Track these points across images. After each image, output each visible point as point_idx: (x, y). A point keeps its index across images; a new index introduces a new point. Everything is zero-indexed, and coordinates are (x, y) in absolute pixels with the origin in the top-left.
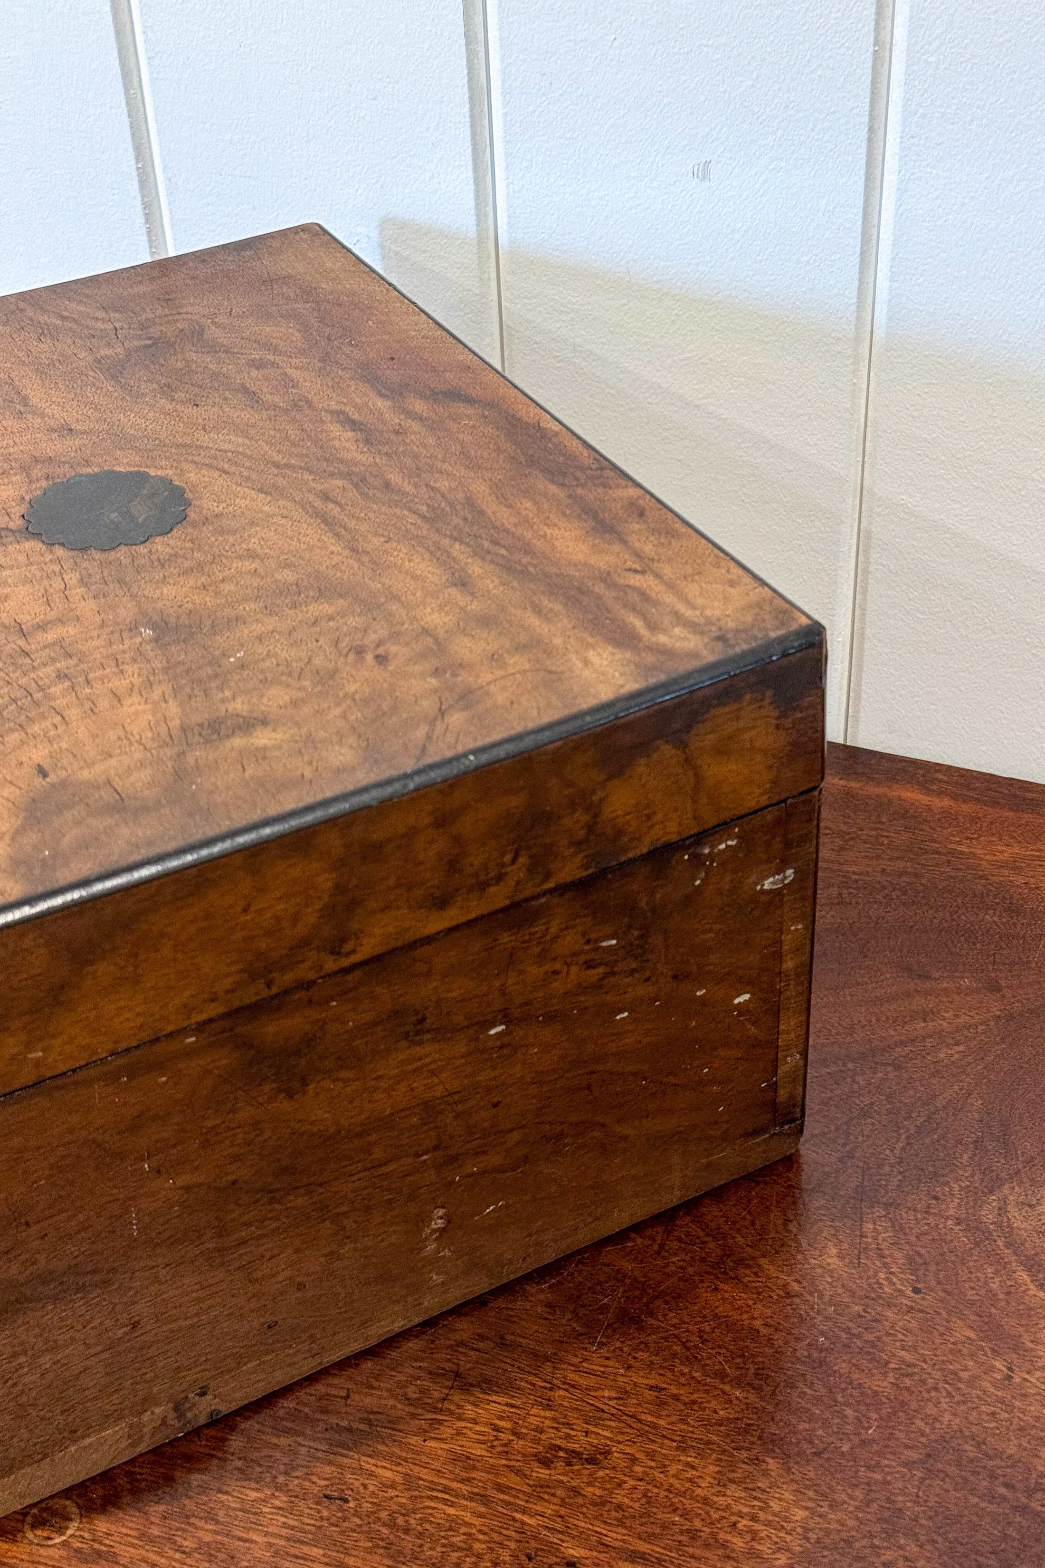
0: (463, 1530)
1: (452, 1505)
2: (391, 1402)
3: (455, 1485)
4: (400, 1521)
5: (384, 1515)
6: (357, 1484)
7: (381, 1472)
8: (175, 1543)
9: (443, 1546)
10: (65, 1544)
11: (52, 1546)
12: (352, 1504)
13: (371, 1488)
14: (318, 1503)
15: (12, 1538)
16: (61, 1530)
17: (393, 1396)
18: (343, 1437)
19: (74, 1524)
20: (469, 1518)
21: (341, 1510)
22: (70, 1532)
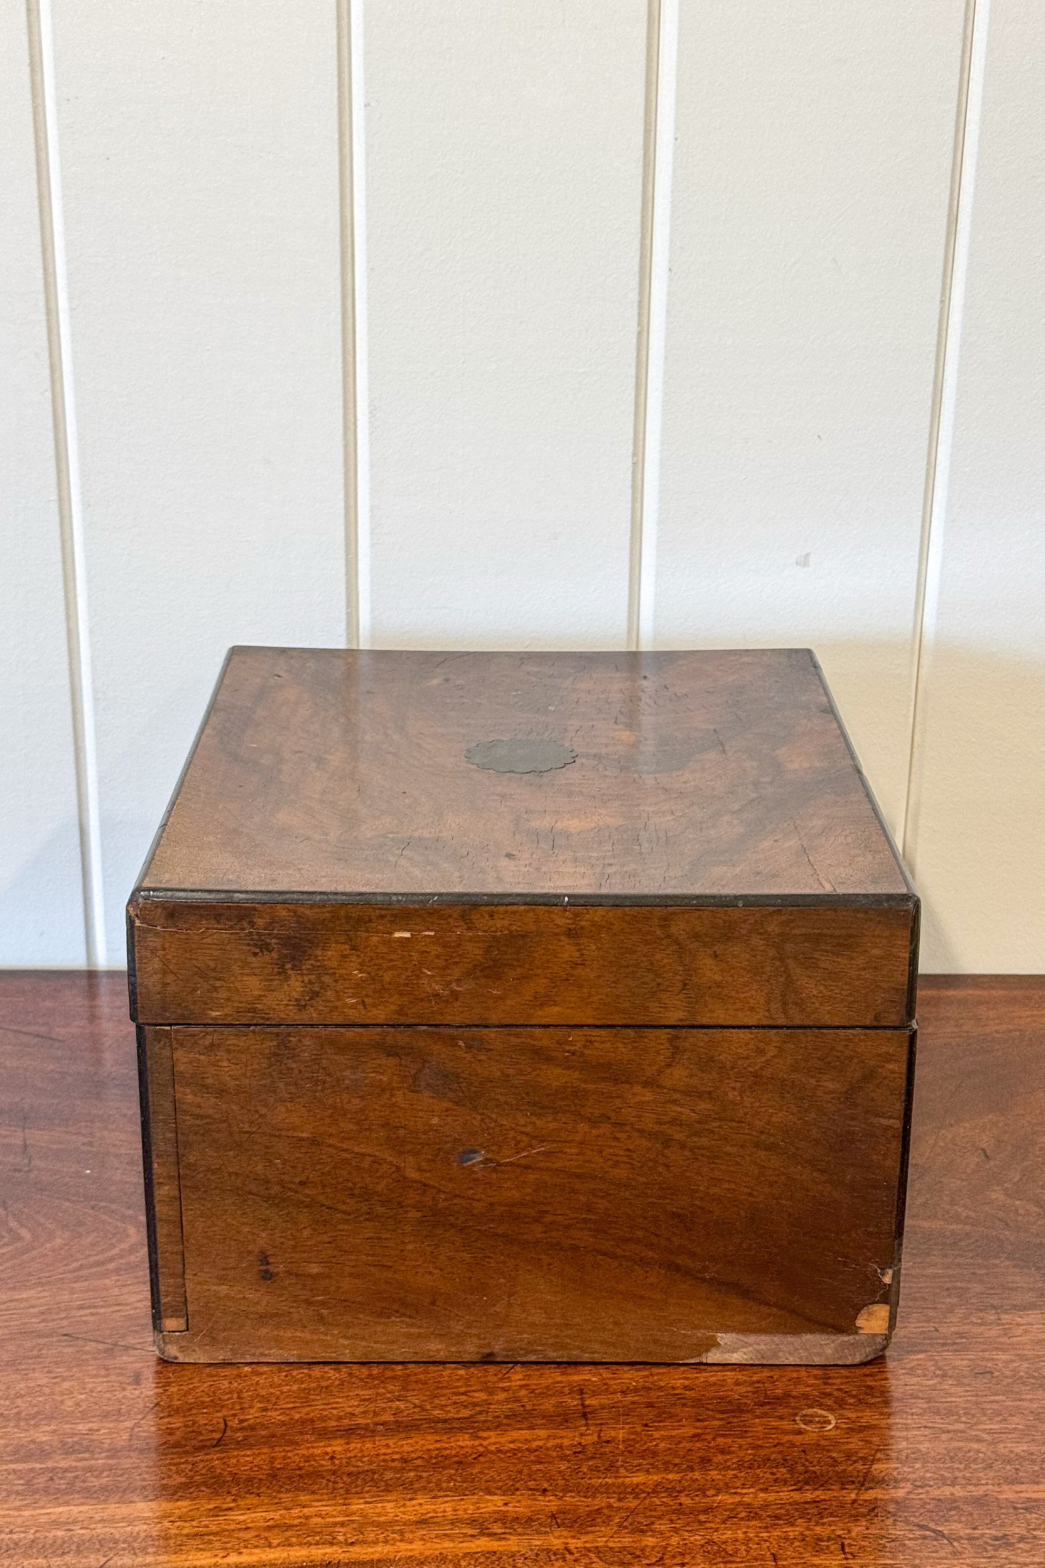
5: (1022, 1374)
6: (989, 1365)
7: (998, 1357)
10: (837, 1427)
11: (830, 1430)
12: (997, 1374)
13: (1001, 1365)
14: (975, 1377)
15: (800, 1432)
16: (829, 1422)
17: (965, 1324)
18: (955, 1347)
19: (831, 1417)
21: (993, 1377)
22: (833, 1422)
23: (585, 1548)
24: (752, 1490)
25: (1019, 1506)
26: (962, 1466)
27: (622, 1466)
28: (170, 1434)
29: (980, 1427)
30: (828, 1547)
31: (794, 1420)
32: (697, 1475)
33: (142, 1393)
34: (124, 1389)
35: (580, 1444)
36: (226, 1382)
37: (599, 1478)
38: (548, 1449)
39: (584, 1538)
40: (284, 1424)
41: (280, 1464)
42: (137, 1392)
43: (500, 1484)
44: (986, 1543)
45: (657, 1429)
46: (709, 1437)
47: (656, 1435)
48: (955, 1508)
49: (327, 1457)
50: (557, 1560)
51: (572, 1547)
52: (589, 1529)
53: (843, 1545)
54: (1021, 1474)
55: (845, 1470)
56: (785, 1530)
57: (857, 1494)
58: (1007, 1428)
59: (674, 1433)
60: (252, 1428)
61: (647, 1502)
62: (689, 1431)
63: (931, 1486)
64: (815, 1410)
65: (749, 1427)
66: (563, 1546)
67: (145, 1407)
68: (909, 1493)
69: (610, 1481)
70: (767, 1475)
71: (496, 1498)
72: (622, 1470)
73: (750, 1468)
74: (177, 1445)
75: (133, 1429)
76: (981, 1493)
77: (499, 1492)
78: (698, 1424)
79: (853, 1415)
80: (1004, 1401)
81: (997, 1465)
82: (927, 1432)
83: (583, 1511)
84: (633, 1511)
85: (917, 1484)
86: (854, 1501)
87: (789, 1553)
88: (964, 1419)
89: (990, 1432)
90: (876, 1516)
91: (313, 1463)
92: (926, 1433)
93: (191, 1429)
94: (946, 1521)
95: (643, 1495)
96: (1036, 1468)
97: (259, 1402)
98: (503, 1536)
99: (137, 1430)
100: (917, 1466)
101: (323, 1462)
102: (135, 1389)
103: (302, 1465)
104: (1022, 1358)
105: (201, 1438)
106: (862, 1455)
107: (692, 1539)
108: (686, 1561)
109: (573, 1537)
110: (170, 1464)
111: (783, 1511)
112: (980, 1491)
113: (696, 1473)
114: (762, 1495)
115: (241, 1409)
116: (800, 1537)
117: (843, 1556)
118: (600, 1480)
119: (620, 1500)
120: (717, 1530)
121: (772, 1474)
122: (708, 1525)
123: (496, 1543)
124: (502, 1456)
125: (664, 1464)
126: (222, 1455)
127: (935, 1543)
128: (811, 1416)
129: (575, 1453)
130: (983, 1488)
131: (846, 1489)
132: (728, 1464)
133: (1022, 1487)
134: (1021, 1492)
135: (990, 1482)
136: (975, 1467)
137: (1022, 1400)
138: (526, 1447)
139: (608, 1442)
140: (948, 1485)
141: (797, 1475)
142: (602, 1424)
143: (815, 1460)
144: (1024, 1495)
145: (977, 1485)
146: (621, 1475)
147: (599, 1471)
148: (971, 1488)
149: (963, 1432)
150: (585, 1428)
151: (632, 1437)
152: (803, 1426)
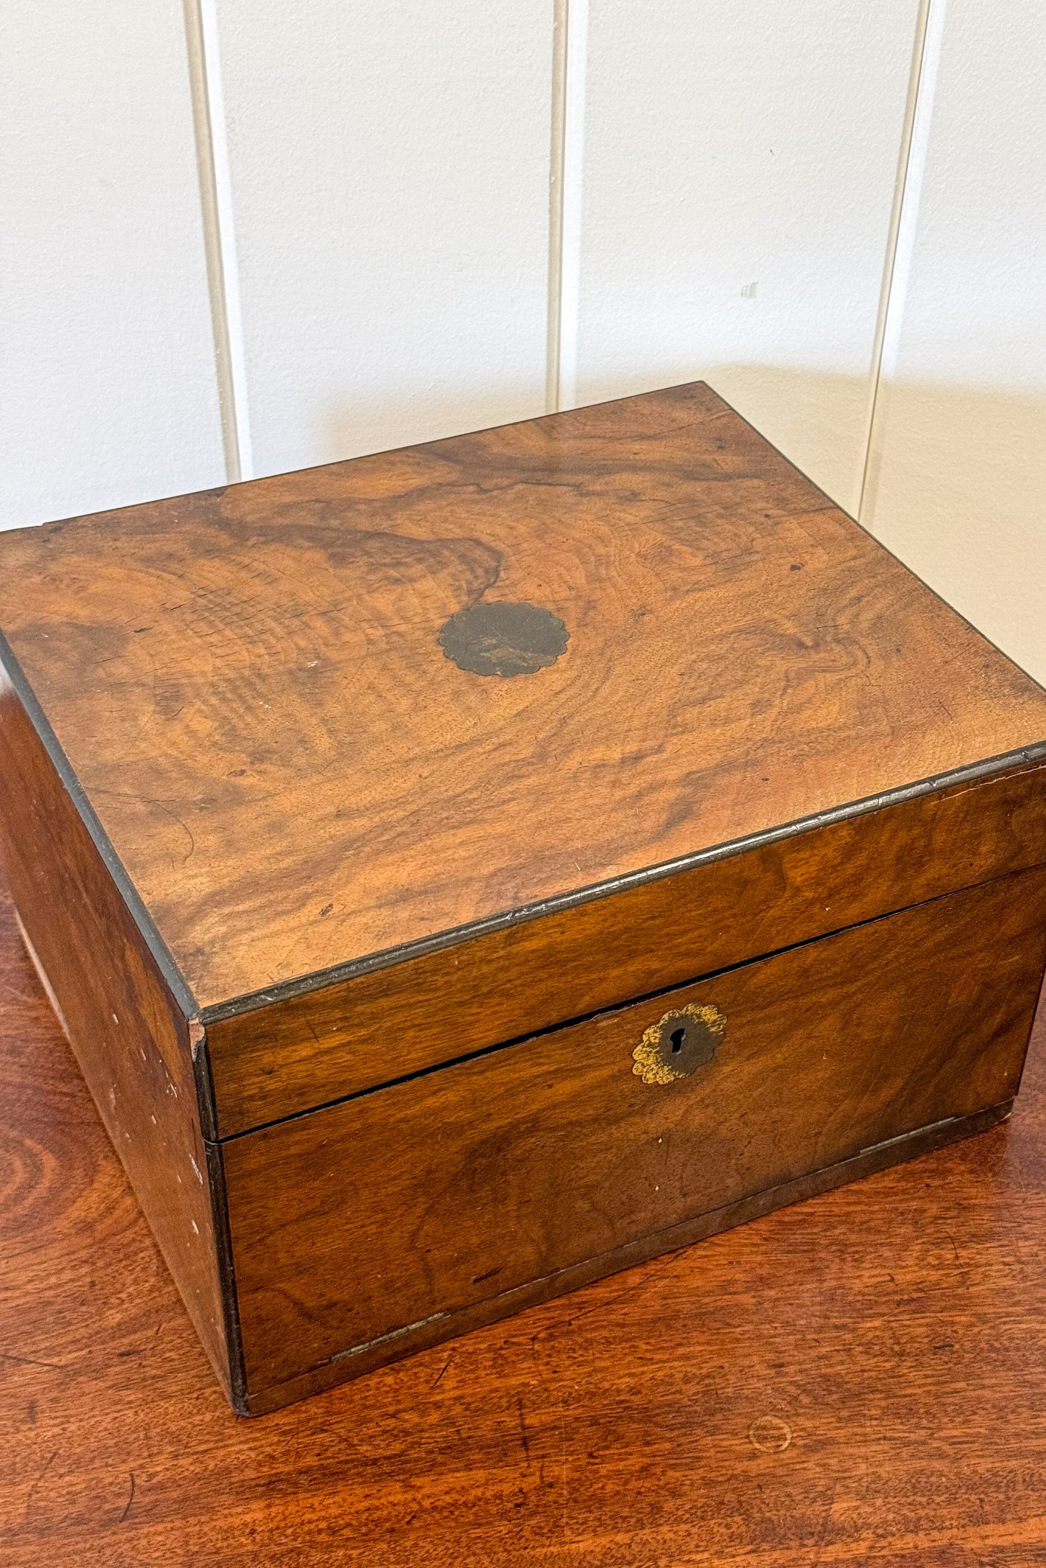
0: (1041, 1335)
1: (1020, 1322)
2: (925, 1273)
3: (1010, 1309)
4: (997, 1345)
5: (983, 1345)
6: (949, 1333)
7: (958, 1319)
8: (865, 1415)
9: (1037, 1350)
10: (793, 1445)
11: (786, 1449)
12: (957, 1346)
13: (961, 1332)
14: (935, 1354)
15: (754, 1456)
16: (783, 1437)
17: (922, 1268)
18: (913, 1306)
19: (786, 1430)
20: (1038, 1327)
21: (953, 1353)
22: (789, 1436)
24: (706, 1555)
25: (985, 1559)
26: (924, 1499)
27: (567, 1524)
28: (73, 1502)
29: (942, 1434)
31: (748, 1437)
32: (646, 1534)
33: (37, 1435)
34: (18, 1431)
35: (521, 1491)
36: (130, 1413)
37: (543, 1546)
38: (487, 1502)
40: (197, 1478)
41: (196, 1544)
42: (32, 1434)
45: (604, 1460)
46: (658, 1470)
47: (603, 1470)
49: (247, 1531)
54: (987, 1508)
55: (804, 1514)
57: (817, 1553)
58: (969, 1435)
59: (621, 1465)
60: (161, 1487)
62: (635, 1462)
63: (893, 1535)
64: (769, 1418)
65: (701, 1451)
67: (43, 1458)
68: (871, 1548)
69: (554, 1549)
70: (723, 1530)
72: (568, 1532)
73: (703, 1518)
74: (79, 1521)
75: (30, 1495)
76: (945, 1542)
78: (648, 1450)
79: (808, 1424)
80: (965, 1390)
81: (962, 1495)
82: (885, 1446)
85: (880, 1531)
88: (924, 1422)
89: (952, 1442)
91: (231, 1541)
92: (887, 1448)
93: (94, 1493)
96: (1001, 1497)
97: (170, 1443)
99: (34, 1497)
100: (879, 1502)
101: (243, 1540)
102: (30, 1429)
103: (219, 1545)
104: (982, 1319)
105: (107, 1506)
106: (820, 1489)
110: (75, 1553)
112: (942, 1539)
113: (646, 1531)
115: (150, 1456)
118: (545, 1550)
121: (728, 1527)
124: (438, 1516)
125: (611, 1518)
126: (131, 1534)
128: (764, 1428)
129: (517, 1506)
130: (948, 1534)
131: (805, 1546)
132: (680, 1513)
133: (988, 1529)
134: (987, 1537)
135: (955, 1523)
136: (938, 1499)
137: (983, 1387)
138: (464, 1499)
139: (551, 1485)
140: (911, 1531)
141: (753, 1527)
142: (543, 1456)
143: (772, 1500)
144: (990, 1542)
145: (941, 1529)
146: (566, 1539)
147: (542, 1535)
148: (935, 1534)
149: (924, 1443)
150: (525, 1465)
151: (577, 1475)
152: (757, 1446)
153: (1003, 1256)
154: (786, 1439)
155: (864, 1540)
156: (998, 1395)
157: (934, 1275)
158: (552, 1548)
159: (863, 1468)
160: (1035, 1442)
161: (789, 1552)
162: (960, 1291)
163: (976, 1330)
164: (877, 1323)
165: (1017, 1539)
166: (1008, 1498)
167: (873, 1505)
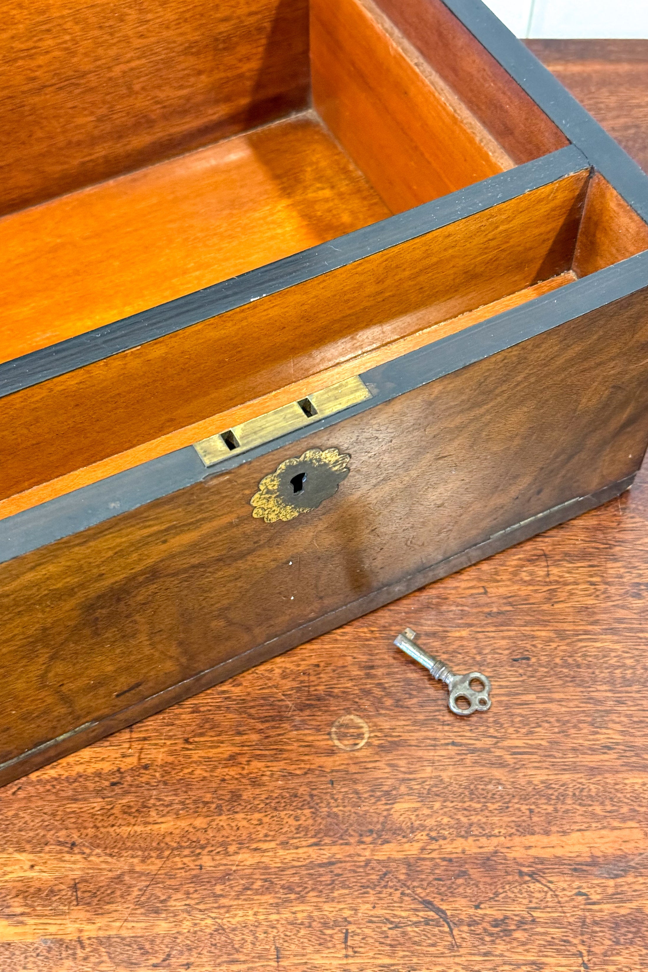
0: (613, 654)
1: (595, 641)
2: (516, 587)
3: (590, 628)
4: (570, 660)
5: (558, 660)
6: (529, 646)
7: (538, 633)
8: (438, 720)
9: (607, 668)
10: (368, 744)
11: (361, 749)
12: (533, 660)
13: (540, 646)
14: (512, 666)
15: (331, 752)
16: (360, 736)
17: (514, 583)
18: (500, 619)
19: (365, 729)
20: (612, 646)
21: (529, 666)
22: (366, 736)
23: (97, 938)
24: (273, 845)
25: (525, 870)
26: (479, 806)
27: (154, 805)
29: (506, 743)
30: (331, 936)
31: (329, 734)
32: (222, 820)
35: (119, 770)
37: (129, 824)
38: (87, 778)
39: (101, 921)
43: (31, 834)
44: (485, 930)
45: (198, 746)
46: (243, 760)
47: (196, 755)
48: (464, 874)
50: (67, 958)
51: (85, 935)
52: (107, 907)
53: (347, 933)
54: (535, 819)
55: (367, 812)
56: (294, 909)
57: (373, 850)
58: (531, 747)
59: (212, 753)
61: (169, 864)
62: (226, 750)
63: (445, 838)
64: (352, 717)
65: (286, 743)
66: (75, 936)
68: (423, 849)
69: (139, 829)
70: (291, 821)
71: (23, 857)
72: (153, 813)
73: (275, 809)
76: (491, 849)
77: (28, 847)
78: (238, 739)
79: (387, 725)
80: (534, 703)
81: (515, 804)
82: (452, 750)
83: (104, 878)
84: (154, 879)
85: (433, 834)
86: (368, 863)
87: (293, 947)
88: (491, 731)
89: (514, 751)
90: (385, 887)
92: (452, 753)
94: (453, 894)
95: (167, 853)
96: (550, 809)
98: (21, 918)
100: (437, 805)
104: (561, 635)
106: (385, 788)
107: (203, 923)
108: (192, 960)
109: (90, 921)
111: (296, 879)
113: (224, 817)
114: (281, 852)
116: (306, 921)
117: (344, 952)
118: (129, 829)
119: (143, 861)
120: (228, 908)
121: (297, 819)
122: (223, 901)
123: (13, 930)
124: (41, 789)
127: (436, 930)
128: (347, 726)
129: (113, 784)
130: (495, 841)
131: (363, 843)
132: (256, 802)
133: (531, 840)
134: (530, 847)
135: (503, 831)
136: (491, 807)
137: (551, 701)
138: (66, 774)
139: (146, 767)
140: (462, 837)
141: (319, 820)
142: (145, 739)
143: (340, 796)
144: (532, 852)
145: (489, 836)
146: (151, 820)
147: (130, 814)
148: (483, 840)
149: (487, 751)
150: (127, 745)
151: (170, 759)
152: (337, 743)
153: (591, 576)
154: (363, 739)
155: (418, 841)
156: (564, 709)
157: (525, 591)
158: (136, 828)
159: (428, 771)
160: (589, 758)
161: (347, 848)
162: (545, 607)
163: (554, 645)
164: (464, 633)
165: (559, 852)
166: (556, 810)
167: (431, 808)
